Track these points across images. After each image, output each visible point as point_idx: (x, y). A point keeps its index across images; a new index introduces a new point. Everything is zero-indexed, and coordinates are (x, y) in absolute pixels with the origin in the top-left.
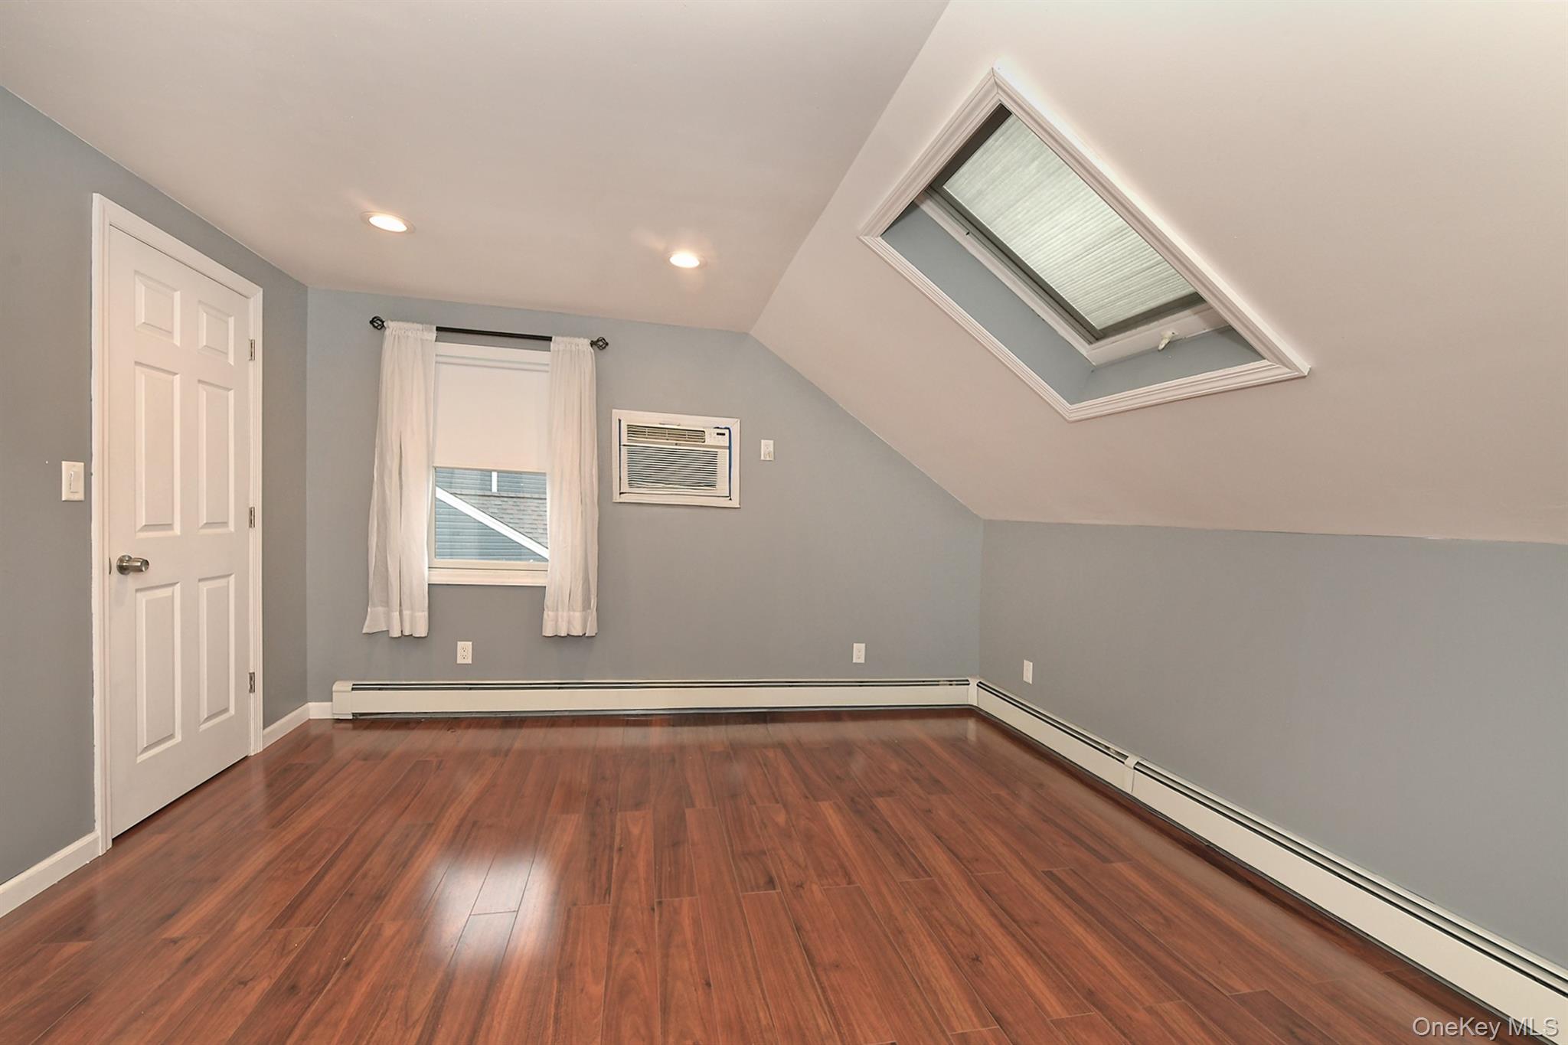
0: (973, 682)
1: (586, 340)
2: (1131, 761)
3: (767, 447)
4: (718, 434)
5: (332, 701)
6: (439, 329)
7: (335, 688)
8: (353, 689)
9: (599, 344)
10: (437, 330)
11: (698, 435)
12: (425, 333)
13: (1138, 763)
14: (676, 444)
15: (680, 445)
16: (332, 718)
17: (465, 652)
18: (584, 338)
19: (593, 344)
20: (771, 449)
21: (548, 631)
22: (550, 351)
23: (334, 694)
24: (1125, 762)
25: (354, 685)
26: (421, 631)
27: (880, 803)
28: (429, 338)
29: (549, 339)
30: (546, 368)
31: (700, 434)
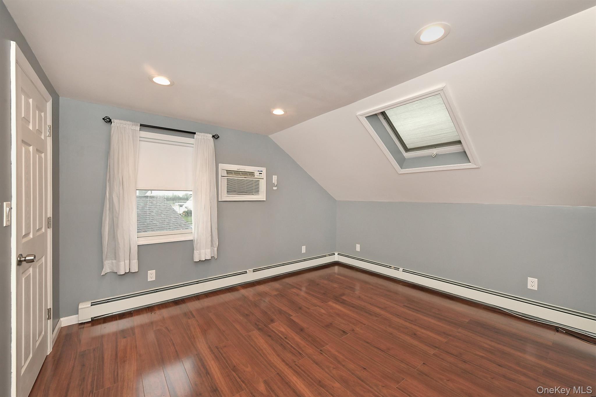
0: (336, 254)
1: (210, 135)
2: (401, 269)
3: (275, 178)
4: (259, 173)
5: (78, 314)
6: (141, 125)
7: (80, 307)
8: (92, 305)
9: (215, 137)
10: (140, 126)
11: (252, 174)
12: (134, 126)
13: (403, 270)
14: (245, 178)
15: (246, 178)
16: (78, 323)
17: (152, 275)
18: (210, 134)
19: (213, 136)
20: (276, 179)
21: (196, 259)
22: (194, 138)
23: (79, 310)
24: (399, 270)
25: (91, 303)
26: (135, 269)
27: (344, 298)
28: (136, 129)
29: (195, 133)
30: (192, 145)
31: (252, 173)
